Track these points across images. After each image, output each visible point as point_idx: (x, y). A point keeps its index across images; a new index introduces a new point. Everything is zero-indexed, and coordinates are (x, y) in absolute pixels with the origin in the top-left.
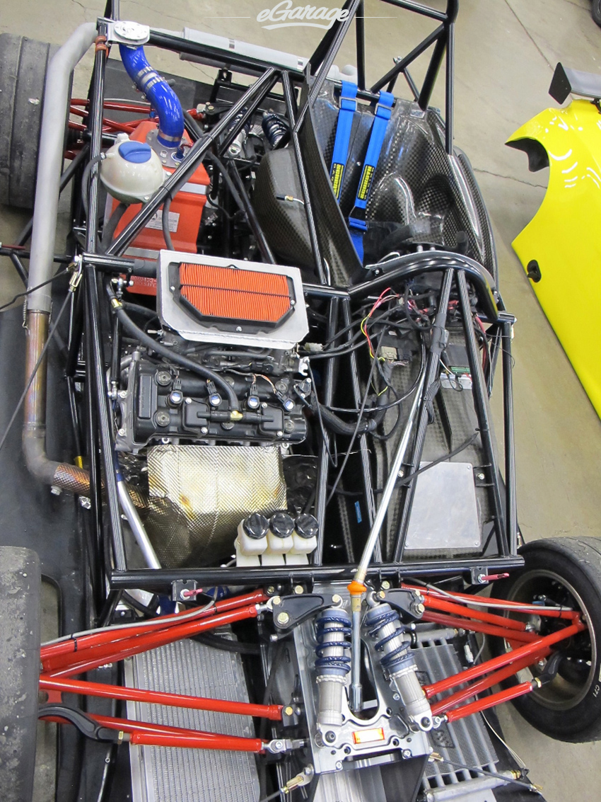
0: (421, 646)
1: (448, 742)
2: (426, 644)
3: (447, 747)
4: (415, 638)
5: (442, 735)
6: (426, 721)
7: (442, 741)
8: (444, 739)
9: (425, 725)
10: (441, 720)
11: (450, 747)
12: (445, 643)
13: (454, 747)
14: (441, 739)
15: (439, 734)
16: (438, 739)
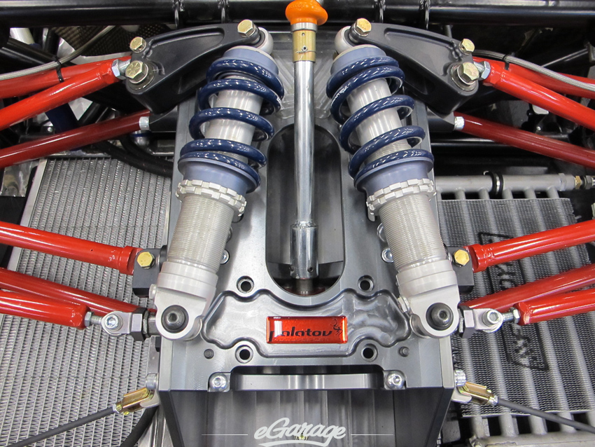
0: (509, 196)
1: (535, 358)
2: (519, 194)
3: (531, 368)
4: (498, 183)
5: (525, 345)
6: (437, 315)
7: (522, 356)
8: (527, 353)
9: (437, 325)
10: (502, 318)
11: (538, 368)
12: (554, 196)
13: (546, 368)
14: (522, 352)
15: (521, 342)
16: (517, 351)
